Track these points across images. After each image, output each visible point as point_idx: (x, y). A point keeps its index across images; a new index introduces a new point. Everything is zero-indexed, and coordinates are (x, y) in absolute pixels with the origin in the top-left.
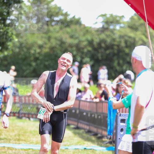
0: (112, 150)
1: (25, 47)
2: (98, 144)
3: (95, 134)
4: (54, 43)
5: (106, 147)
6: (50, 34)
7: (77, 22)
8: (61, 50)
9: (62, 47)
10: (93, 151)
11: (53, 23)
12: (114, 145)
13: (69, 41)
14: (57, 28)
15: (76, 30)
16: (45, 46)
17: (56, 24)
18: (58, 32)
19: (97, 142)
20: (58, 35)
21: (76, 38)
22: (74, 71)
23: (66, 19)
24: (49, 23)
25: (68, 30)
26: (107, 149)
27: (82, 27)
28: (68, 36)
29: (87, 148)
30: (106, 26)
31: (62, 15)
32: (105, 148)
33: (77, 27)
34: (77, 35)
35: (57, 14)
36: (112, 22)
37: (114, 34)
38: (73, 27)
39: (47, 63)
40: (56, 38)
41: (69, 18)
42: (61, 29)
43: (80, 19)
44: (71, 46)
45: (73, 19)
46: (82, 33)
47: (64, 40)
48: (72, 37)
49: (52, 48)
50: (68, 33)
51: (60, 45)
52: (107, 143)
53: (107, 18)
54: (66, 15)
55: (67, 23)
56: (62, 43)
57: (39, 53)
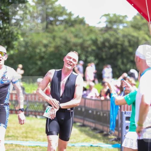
0: (118, 148)
1: (30, 46)
2: (104, 142)
3: (101, 132)
4: (59, 42)
5: (112, 144)
6: (55, 33)
7: (81, 22)
8: (66, 50)
9: (67, 46)
10: (99, 149)
11: (58, 23)
12: (120, 142)
13: (73, 40)
14: (62, 27)
15: (80, 29)
16: (50, 45)
17: (60, 24)
18: (62, 31)
19: (103, 139)
20: (62, 34)
21: (81, 37)
22: (79, 69)
23: (70, 19)
24: (54, 23)
25: (73, 29)
26: (113, 146)
27: (86, 26)
28: (72, 35)
29: (94, 145)
30: (109, 26)
31: (66, 14)
32: (111, 146)
33: (81, 26)
34: (81, 35)
35: (61, 14)
36: (115, 22)
37: (117, 33)
38: (77, 26)
39: (52, 62)
40: (60, 38)
41: (73, 18)
42: (65, 28)
43: (83, 18)
44: (75, 45)
45: (77, 19)
46: (86, 33)
47: (69, 39)
48: (76, 36)
49: (57, 48)
50: (72, 32)
51: (65, 45)
52: (113, 141)
53: (110, 18)
54: (70, 14)
55: (71, 23)
56: (67, 42)
57: (44, 52)
